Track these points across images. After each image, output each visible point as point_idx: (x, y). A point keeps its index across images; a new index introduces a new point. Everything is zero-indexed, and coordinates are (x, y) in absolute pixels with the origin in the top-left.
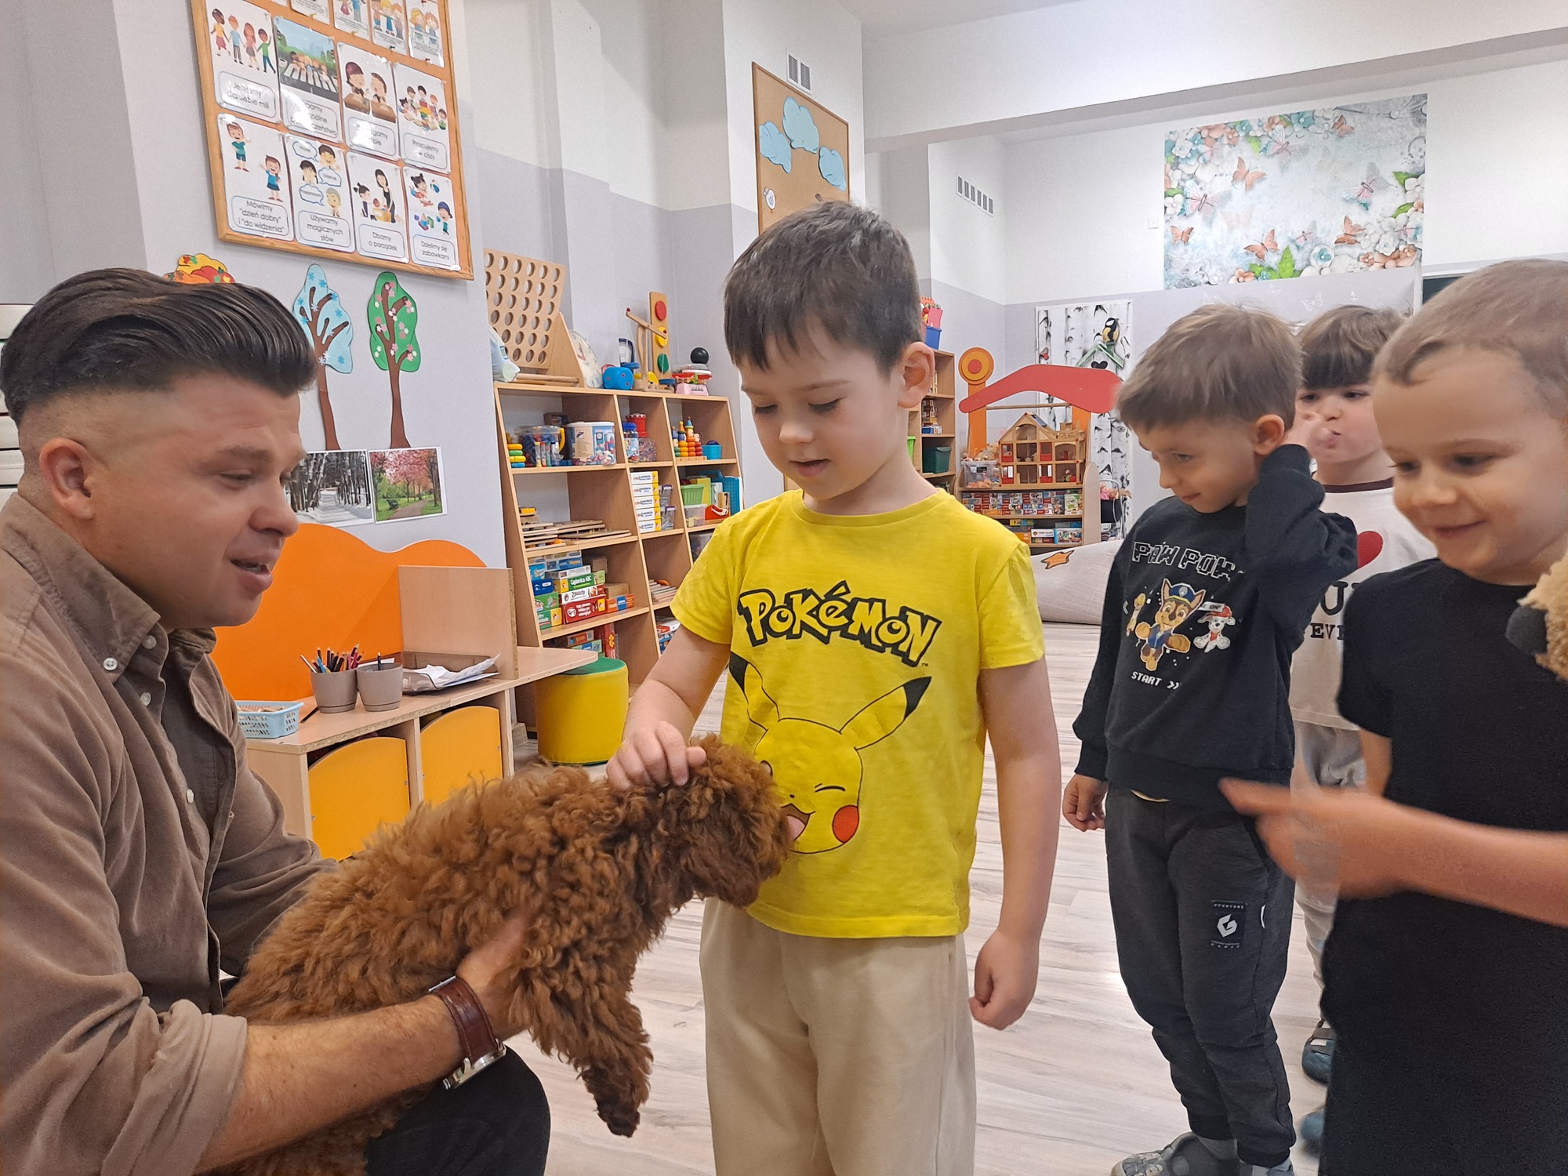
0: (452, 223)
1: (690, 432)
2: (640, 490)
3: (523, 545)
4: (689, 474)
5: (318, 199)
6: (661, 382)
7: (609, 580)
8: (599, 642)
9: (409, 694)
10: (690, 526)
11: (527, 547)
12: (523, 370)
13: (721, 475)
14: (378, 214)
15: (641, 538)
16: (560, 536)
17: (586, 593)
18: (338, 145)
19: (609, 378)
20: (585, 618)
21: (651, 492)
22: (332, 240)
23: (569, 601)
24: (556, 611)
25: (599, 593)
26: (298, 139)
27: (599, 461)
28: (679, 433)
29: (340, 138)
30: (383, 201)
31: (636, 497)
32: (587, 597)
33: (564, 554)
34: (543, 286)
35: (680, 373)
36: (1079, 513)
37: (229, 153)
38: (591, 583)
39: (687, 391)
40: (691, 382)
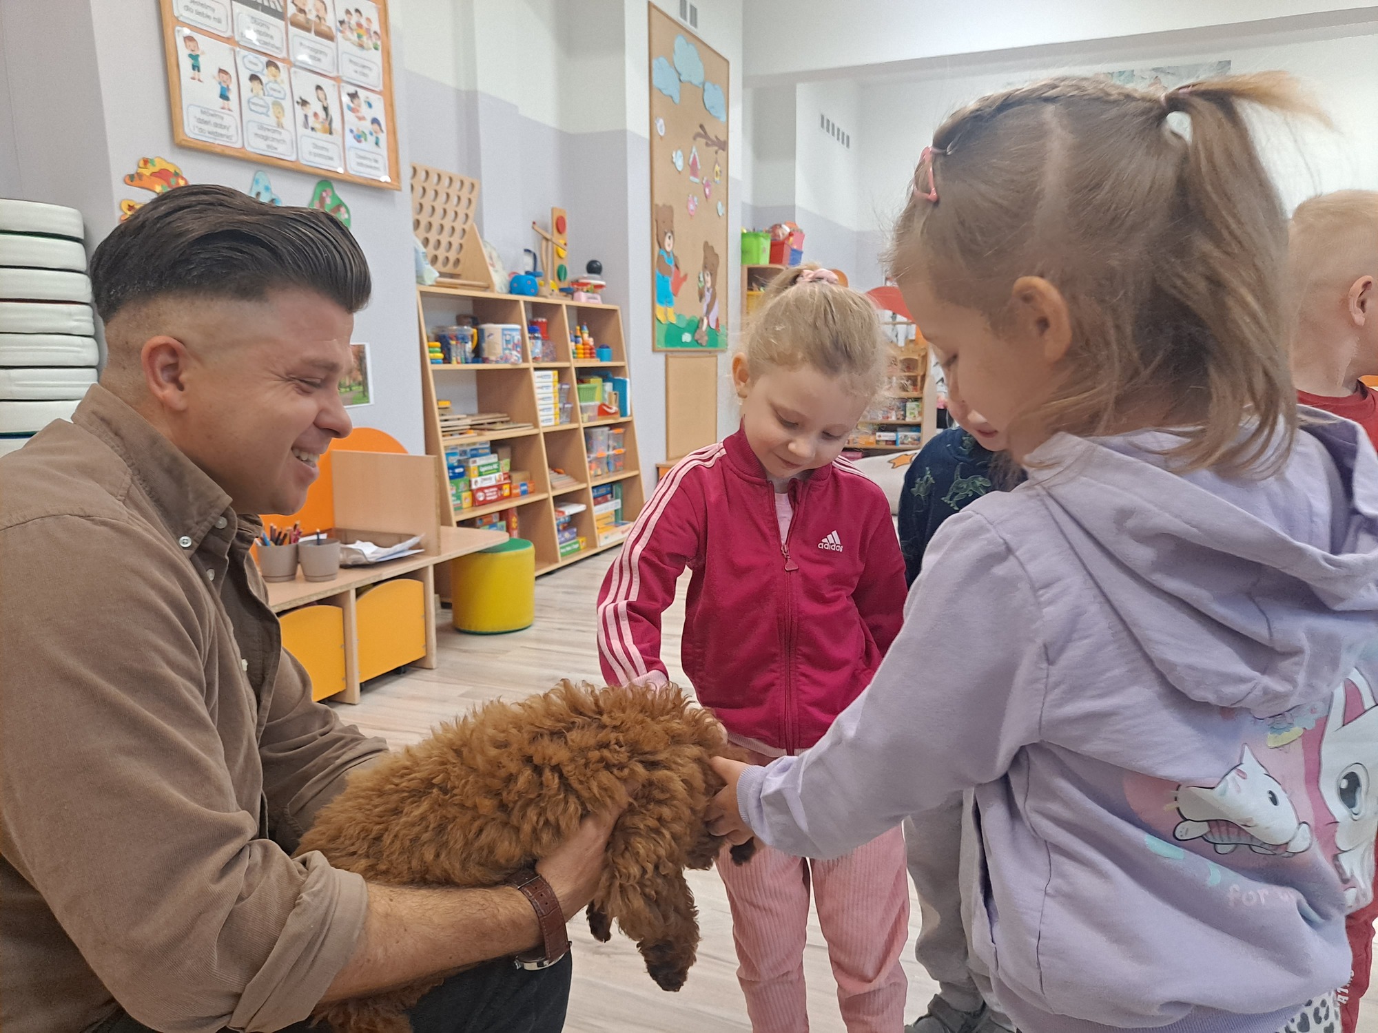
0: (383, 137)
1: (586, 335)
2: (542, 388)
3: (440, 434)
4: (584, 374)
5: (264, 110)
6: (561, 290)
7: (514, 467)
8: (504, 523)
9: (344, 566)
10: (583, 422)
11: (444, 436)
12: (442, 275)
13: (611, 375)
14: (317, 126)
15: (541, 431)
16: (473, 427)
17: (493, 479)
18: (283, 60)
19: (516, 285)
20: (491, 502)
21: (551, 390)
22: (276, 149)
23: (479, 485)
24: (466, 495)
25: (505, 479)
26: (246, 53)
27: (506, 360)
28: (576, 337)
29: (283, 55)
30: (322, 114)
31: (539, 394)
32: (493, 483)
33: (474, 444)
34: (459, 198)
35: (576, 282)
36: (918, 420)
37: (185, 64)
38: (498, 470)
39: (583, 299)
40: (588, 291)
